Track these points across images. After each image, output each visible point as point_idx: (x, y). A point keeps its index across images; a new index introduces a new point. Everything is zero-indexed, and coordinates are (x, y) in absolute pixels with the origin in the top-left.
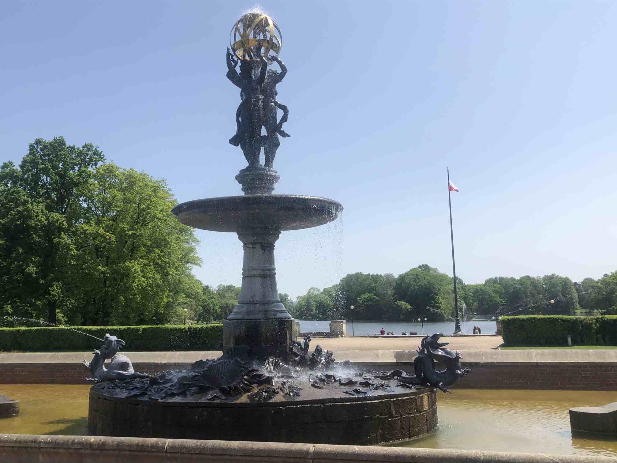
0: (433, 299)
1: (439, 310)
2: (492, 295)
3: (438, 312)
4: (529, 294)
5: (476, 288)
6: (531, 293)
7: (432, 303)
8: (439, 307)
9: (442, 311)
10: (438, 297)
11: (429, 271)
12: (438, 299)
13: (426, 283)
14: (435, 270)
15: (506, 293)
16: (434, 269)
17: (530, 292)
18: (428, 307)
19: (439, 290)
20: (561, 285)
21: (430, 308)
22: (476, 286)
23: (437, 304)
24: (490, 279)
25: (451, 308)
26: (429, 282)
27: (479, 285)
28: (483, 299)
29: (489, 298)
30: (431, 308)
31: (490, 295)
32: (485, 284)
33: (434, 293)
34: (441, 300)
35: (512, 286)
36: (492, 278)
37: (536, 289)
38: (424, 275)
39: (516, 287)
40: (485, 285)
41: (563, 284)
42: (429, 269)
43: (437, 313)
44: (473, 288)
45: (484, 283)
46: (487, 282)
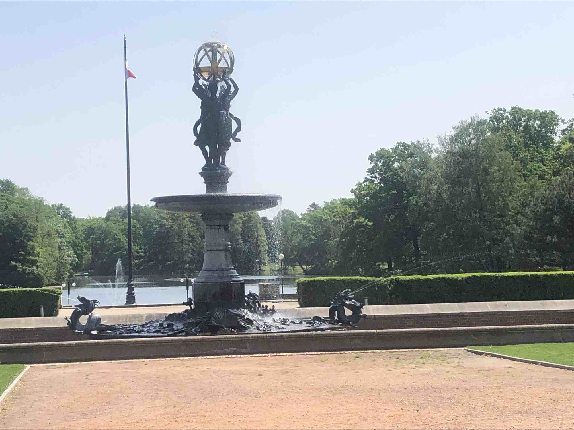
0: (24, 246)
1: (35, 268)
2: (120, 239)
3: (32, 271)
4: (186, 238)
5: (89, 224)
6: (189, 236)
7: (21, 255)
8: (33, 263)
9: (39, 269)
10: (31, 243)
11: (13, 194)
12: (33, 248)
13: (11, 217)
14: (24, 191)
15: (147, 234)
16: (23, 189)
17: (189, 234)
18: (13, 263)
19: (35, 229)
20: (240, 221)
21: (17, 264)
22: (89, 222)
23: (31, 257)
24: (116, 208)
25: (55, 264)
26: (15, 215)
27: (94, 219)
28: (103, 244)
29: (114, 244)
30: (19, 265)
31: (116, 239)
32: (106, 217)
33: (26, 236)
34: (37, 250)
35: (157, 222)
36: (120, 207)
37: (198, 229)
38: (6, 201)
39: (165, 225)
40: (107, 219)
41: (245, 219)
42: (13, 189)
43: (29, 274)
44: (83, 225)
45: (104, 216)
46: (110, 214)
